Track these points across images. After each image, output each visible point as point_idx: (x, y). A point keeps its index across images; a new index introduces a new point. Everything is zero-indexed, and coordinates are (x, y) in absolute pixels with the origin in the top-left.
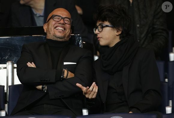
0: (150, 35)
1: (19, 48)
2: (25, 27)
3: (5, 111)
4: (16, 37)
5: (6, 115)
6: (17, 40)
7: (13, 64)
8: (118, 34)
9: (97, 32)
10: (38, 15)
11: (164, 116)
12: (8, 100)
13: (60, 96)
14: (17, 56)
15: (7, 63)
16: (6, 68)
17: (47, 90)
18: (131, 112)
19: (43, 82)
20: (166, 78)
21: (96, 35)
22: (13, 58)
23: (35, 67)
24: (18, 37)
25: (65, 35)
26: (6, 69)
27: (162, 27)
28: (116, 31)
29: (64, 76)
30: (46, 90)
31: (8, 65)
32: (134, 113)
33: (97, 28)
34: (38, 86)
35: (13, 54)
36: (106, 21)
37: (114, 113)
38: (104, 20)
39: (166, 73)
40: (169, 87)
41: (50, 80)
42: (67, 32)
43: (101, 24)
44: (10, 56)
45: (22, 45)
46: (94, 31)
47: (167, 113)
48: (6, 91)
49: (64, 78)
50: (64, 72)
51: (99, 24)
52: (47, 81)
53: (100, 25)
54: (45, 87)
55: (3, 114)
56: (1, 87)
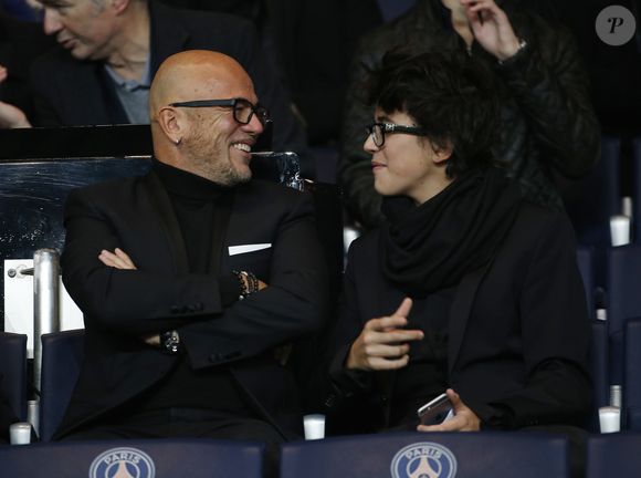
3: (29, 427)
5: (31, 441)
6: (71, 173)
7: (57, 257)
9: (368, 145)
11: (593, 442)
12: (39, 387)
13: (227, 357)
15: (37, 256)
16: (29, 272)
17: (180, 344)
20: (599, 306)
22: (57, 236)
24: (73, 164)
26: (32, 277)
30: (174, 344)
31: (37, 262)
35: (56, 223)
39: (600, 290)
40: (610, 340)
44: (47, 230)
47: (603, 431)
48: (31, 356)
55: (22, 434)
56: (12, 342)
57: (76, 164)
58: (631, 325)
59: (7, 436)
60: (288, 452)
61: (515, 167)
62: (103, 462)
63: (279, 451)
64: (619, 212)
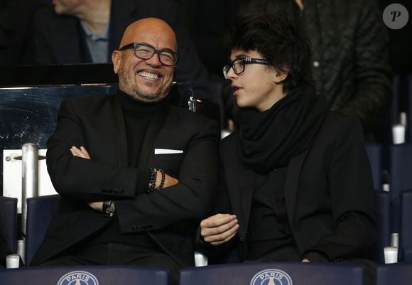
0: (348, 83)
1: (51, 114)
2: (65, 64)
3: (18, 257)
4: (43, 88)
5: (20, 266)
6: (46, 95)
7: (37, 149)
8: (278, 79)
9: (230, 74)
10: (94, 38)
11: (380, 270)
12: (25, 232)
14: (47, 132)
15: (24, 148)
16: (20, 158)
17: (115, 213)
18: (305, 261)
19: (107, 193)
20: (385, 182)
21: (230, 81)
22: (37, 135)
23: (88, 157)
24: (48, 89)
25: (161, 89)
26: (21, 161)
27: (377, 65)
28: (276, 74)
29: (154, 185)
30: (111, 212)
31: (25, 151)
32: (312, 262)
33: (231, 65)
34: (94, 203)
35: (37, 127)
36: (253, 49)
37: (267, 261)
38: (248, 47)
39: (386, 172)
40: (391, 204)
41: (122, 191)
42: (164, 81)
43: (241, 56)
44: (31, 131)
45: (59, 105)
46: (225, 72)
47: (386, 262)
48: (20, 212)
49: (156, 187)
50: (155, 176)
51: (237, 56)
52: (116, 192)
53: (239, 58)
54: (110, 206)
55: (13, 262)
56: (8, 202)
57: (50, 89)
58: (405, 195)
59: (4, 263)
60: (185, 274)
61: (332, 93)
62: (66, 280)
63: (179, 274)
64: (398, 122)
